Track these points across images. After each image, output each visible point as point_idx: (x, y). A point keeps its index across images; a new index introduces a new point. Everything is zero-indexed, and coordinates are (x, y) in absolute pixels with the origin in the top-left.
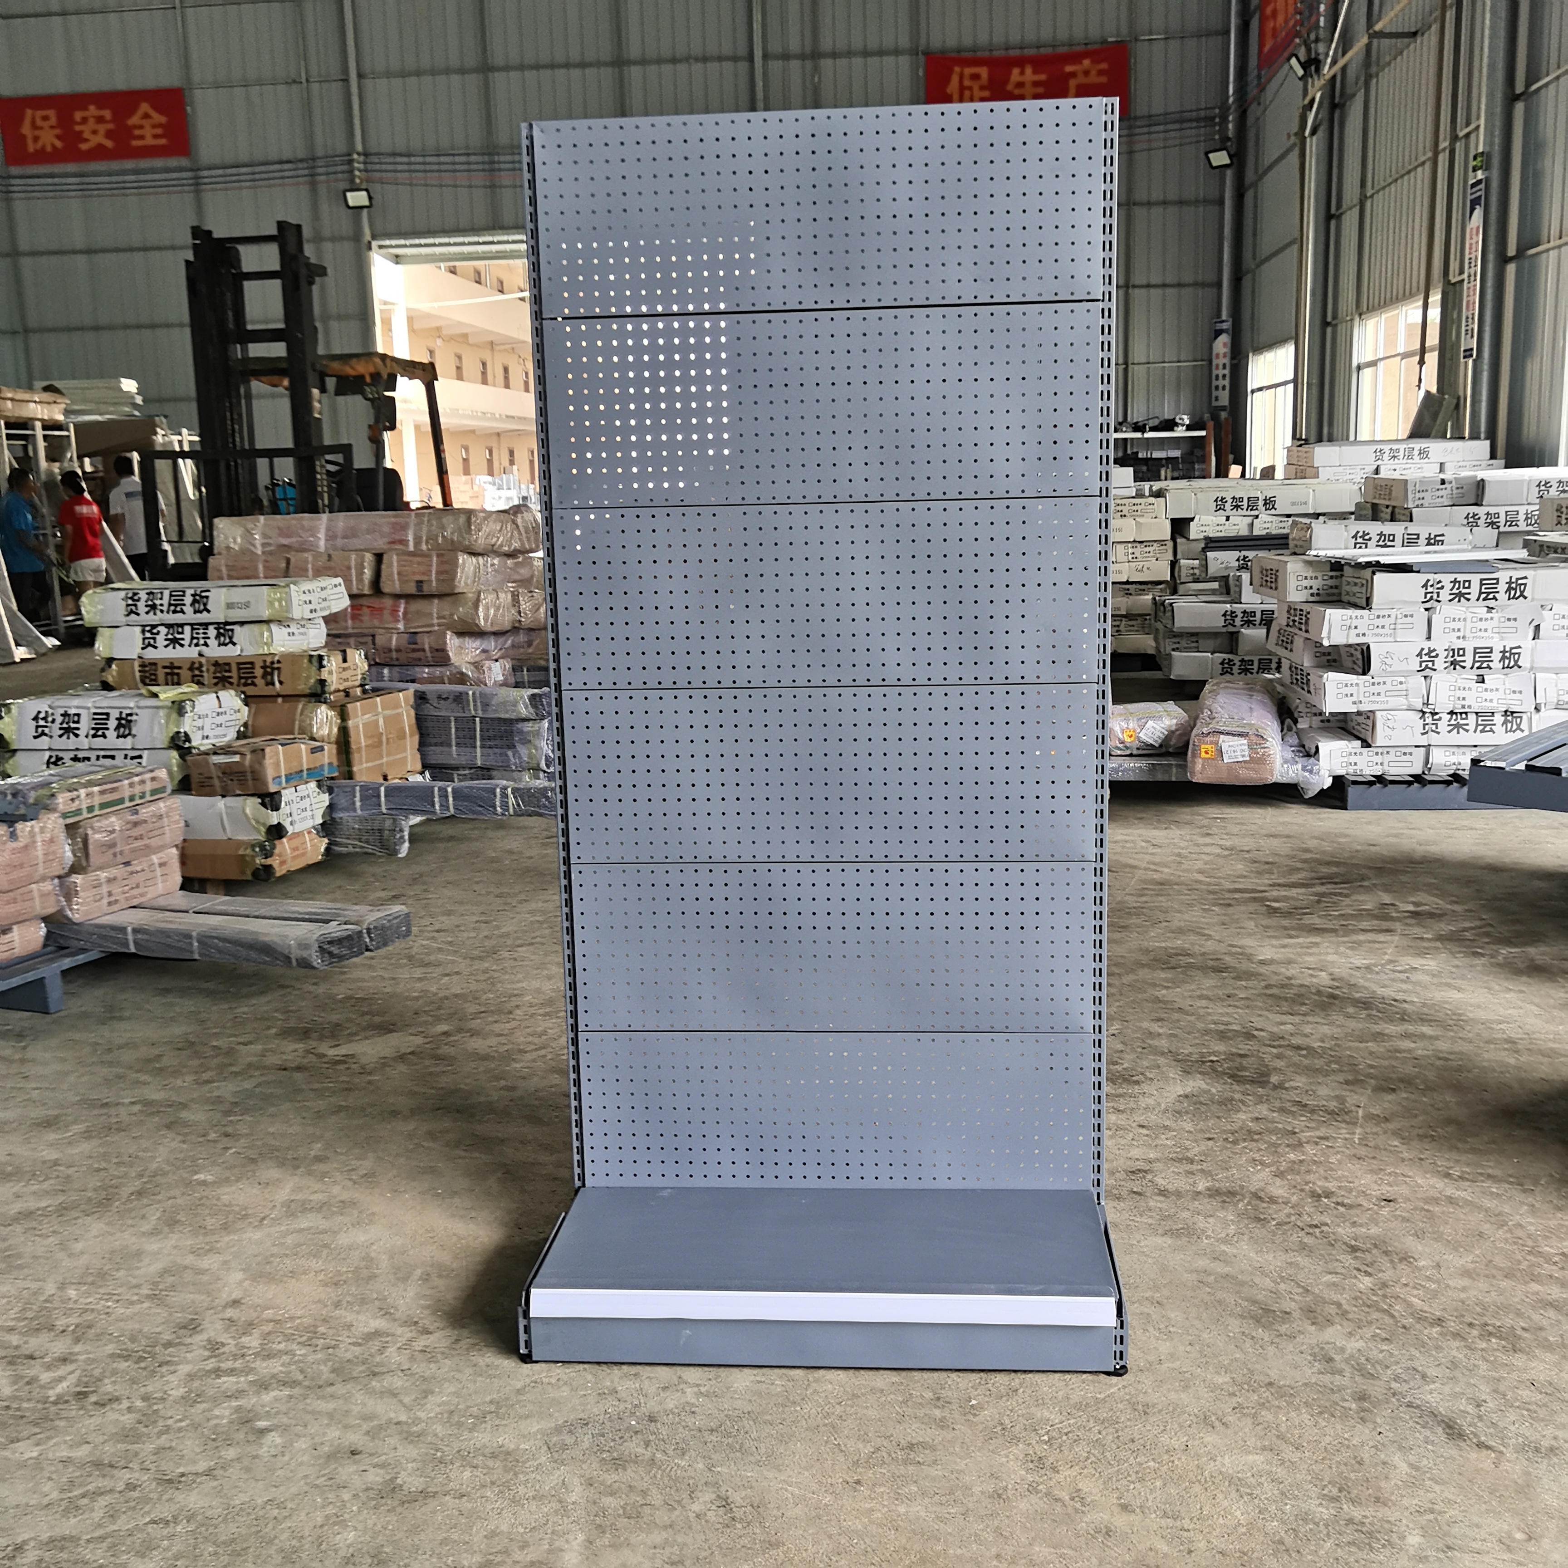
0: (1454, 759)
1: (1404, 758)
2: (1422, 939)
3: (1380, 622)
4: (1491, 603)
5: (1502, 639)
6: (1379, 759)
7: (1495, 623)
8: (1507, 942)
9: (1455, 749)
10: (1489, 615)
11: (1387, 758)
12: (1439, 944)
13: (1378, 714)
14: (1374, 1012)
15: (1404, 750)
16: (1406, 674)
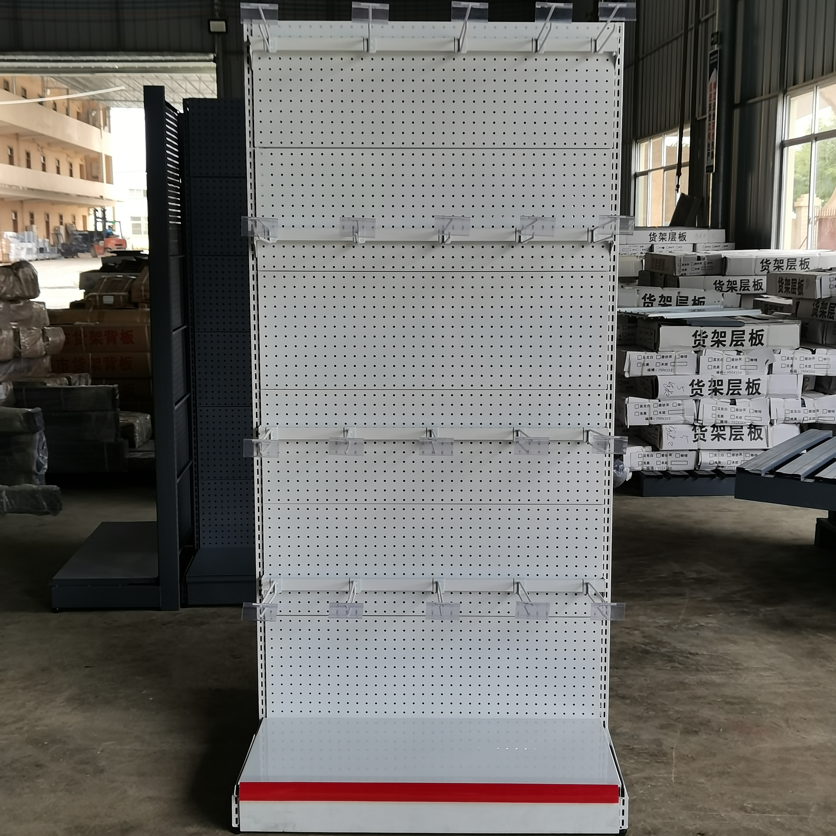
0: (716, 459)
1: (682, 459)
2: (704, 601)
3: (664, 361)
4: (740, 348)
5: (747, 374)
6: (664, 459)
7: (742, 362)
8: (765, 602)
9: (717, 453)
10: (739, 357)
11: (670, 459)
12: (716, 605)
13: (664, 427)
14: (676, 665)
15: (682, 453)
16: (683, 398)
